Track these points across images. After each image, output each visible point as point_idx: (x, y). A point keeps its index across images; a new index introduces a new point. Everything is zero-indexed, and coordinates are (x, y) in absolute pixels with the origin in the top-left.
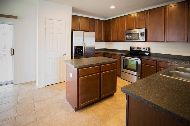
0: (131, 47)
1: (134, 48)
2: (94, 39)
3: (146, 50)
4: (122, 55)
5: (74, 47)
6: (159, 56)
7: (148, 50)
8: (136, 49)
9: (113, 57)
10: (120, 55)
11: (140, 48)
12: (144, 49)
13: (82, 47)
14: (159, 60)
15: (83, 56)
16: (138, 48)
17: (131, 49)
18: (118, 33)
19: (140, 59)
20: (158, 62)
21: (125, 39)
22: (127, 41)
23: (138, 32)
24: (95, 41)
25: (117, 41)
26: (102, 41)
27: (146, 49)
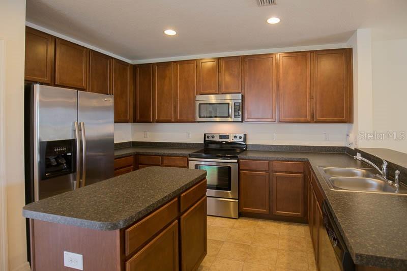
0: (205, 135)
1: (213, 137)
2: (111, 116)
3: (240, 140)
4: (190, 156)
5: (41, 143)
6: (262, 149)
7: (242, 140)
8: (217, 139)
9: (165, 162)
10: (185, 157)
11: (227, 137)
12: (235, 137)
13: (70, 144)
14: (273, 159)
15: (75, 171)
16: (222, 137)
17: (207, 139)
18: (175, 102)
19: (236, 161)
20: (271, 163)
21: (194, 117)
22: (199, 122)
23: (228, 101)
24: (115, 122)
25: (172, 122)
26: (127, 122)
27: (240, 137)
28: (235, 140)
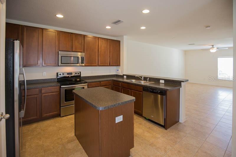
1: (63, 74)
7: (79, 74)
8: (66, 75)
11: (71, 74)
12: (76, 73)
19: (87, 84)
23: (78, 56)
28: (75, 75)
